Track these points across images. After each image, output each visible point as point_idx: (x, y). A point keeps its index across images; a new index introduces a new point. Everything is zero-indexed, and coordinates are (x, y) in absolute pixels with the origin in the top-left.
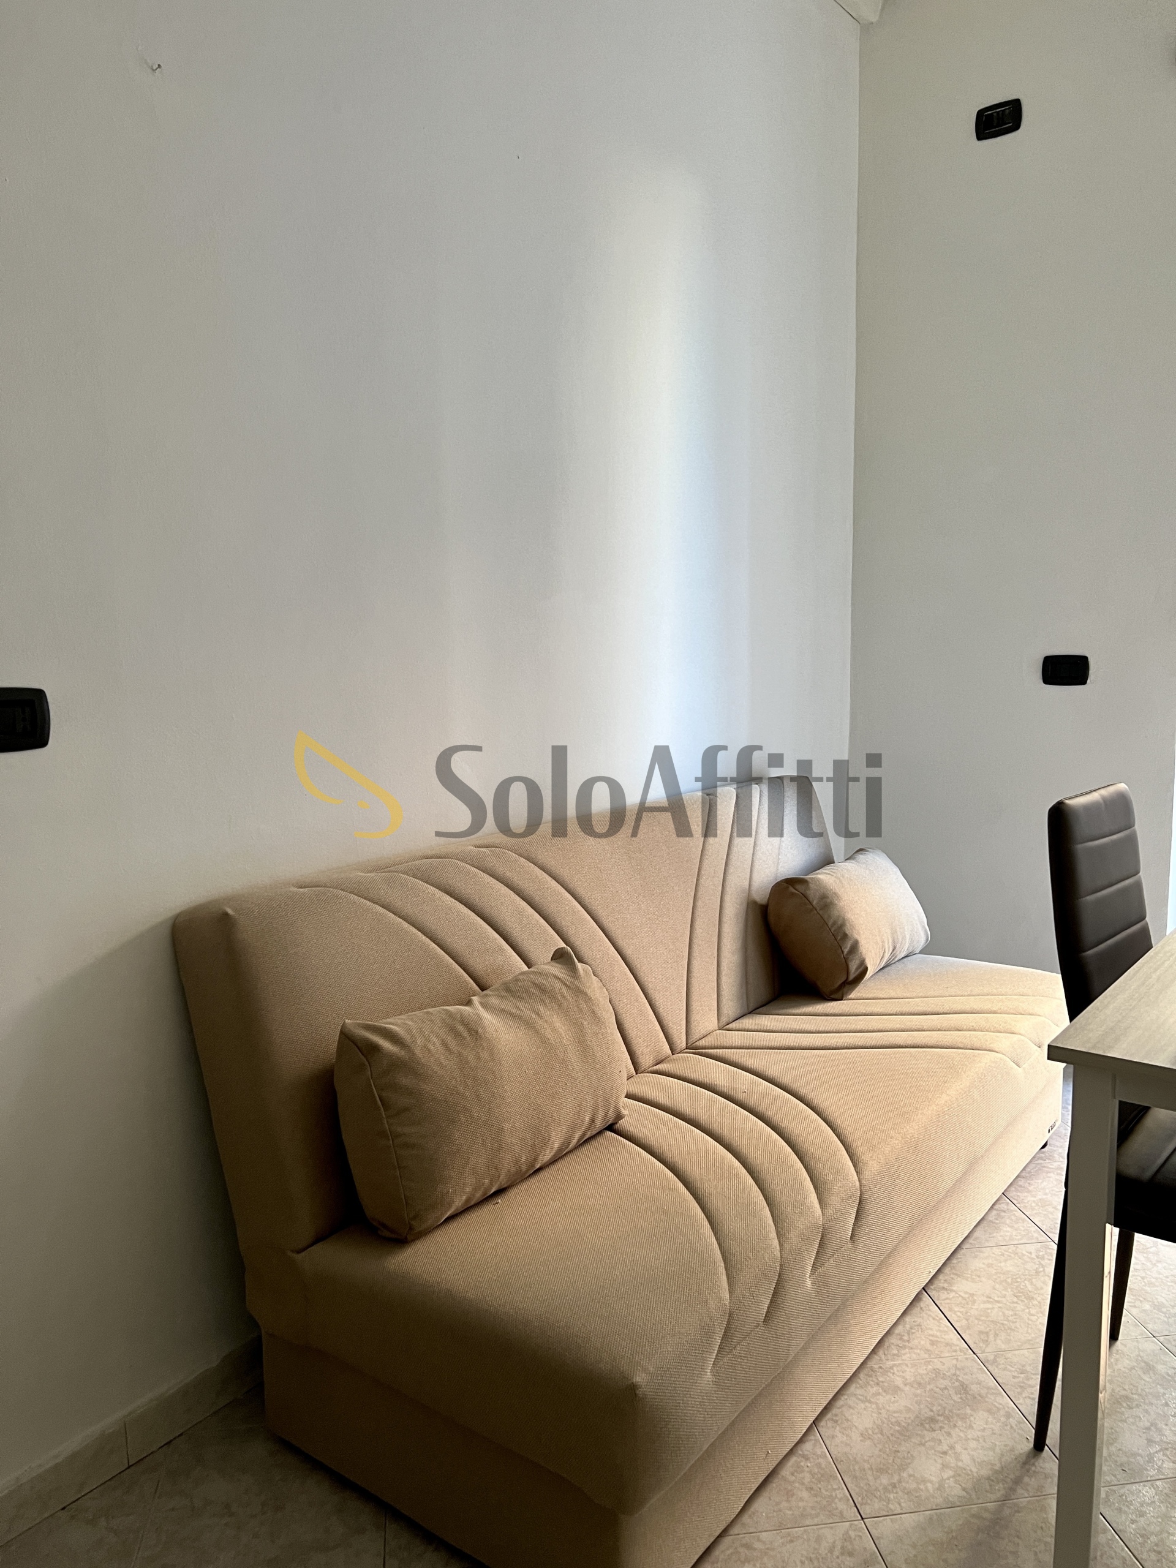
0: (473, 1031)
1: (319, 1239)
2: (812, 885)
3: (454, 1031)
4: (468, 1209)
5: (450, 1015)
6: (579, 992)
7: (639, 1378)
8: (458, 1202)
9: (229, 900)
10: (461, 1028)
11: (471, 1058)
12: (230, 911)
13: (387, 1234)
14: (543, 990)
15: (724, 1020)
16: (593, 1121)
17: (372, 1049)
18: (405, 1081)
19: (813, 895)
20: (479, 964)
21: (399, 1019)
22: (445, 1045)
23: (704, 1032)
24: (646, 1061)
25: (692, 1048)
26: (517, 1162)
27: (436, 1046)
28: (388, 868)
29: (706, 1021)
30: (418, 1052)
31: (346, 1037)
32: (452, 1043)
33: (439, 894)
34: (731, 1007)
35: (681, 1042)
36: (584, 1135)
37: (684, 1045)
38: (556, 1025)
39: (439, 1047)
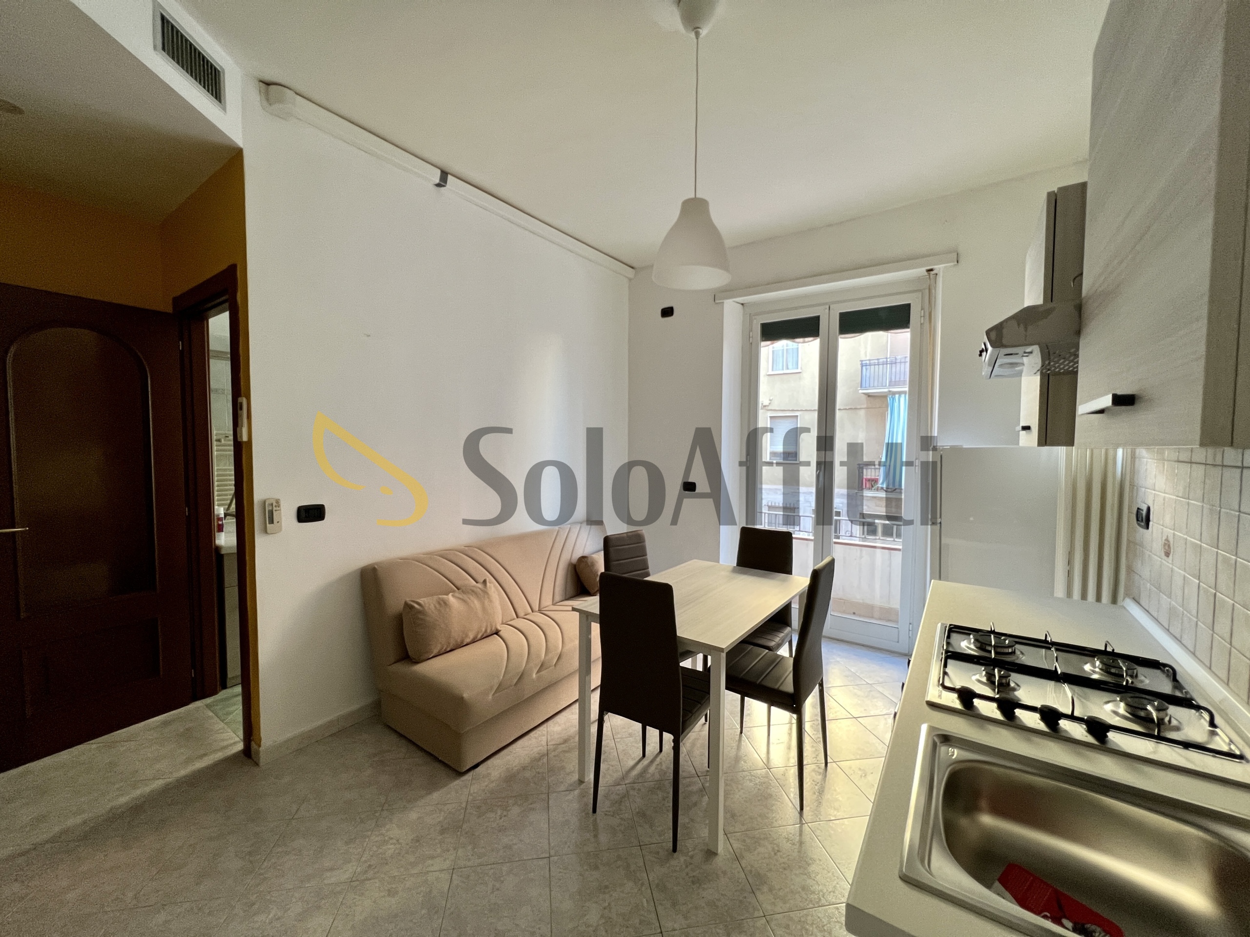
0: (445, 603)
1: (395, 663)
2: (589, 559)
3: (439, 603)
4: (439, 654)
5: (439, 598)
6: (485, 592)
7: (465, 695)
8: (435, 652)
9: (376, 564)
10: (442, 603)
11: (443, 611)
12: (376, 567)
13: (414, 661)
14: (473, 591)
15: (554, 602)
16: (486, 631)
17: (412, 607)
18: (421, 616)
19: (589, 561)
20: (458, 583)
21: (425, 599)
22: (435, 607)
23: (546, 605)
24: (521, 614)
25: (540, 611)
26: (456, 641)
27: (432, 606)
28: (431, 554)
29: (547, 601)
30: (426, 608)
31: (406, 604)
32: (437, 606)
33: (448, 562)
34: (558, 598)
35: (536, 608)
36: (483, 635)
37: (537, 609)
38: (476, 603)
39: (433, 608)
